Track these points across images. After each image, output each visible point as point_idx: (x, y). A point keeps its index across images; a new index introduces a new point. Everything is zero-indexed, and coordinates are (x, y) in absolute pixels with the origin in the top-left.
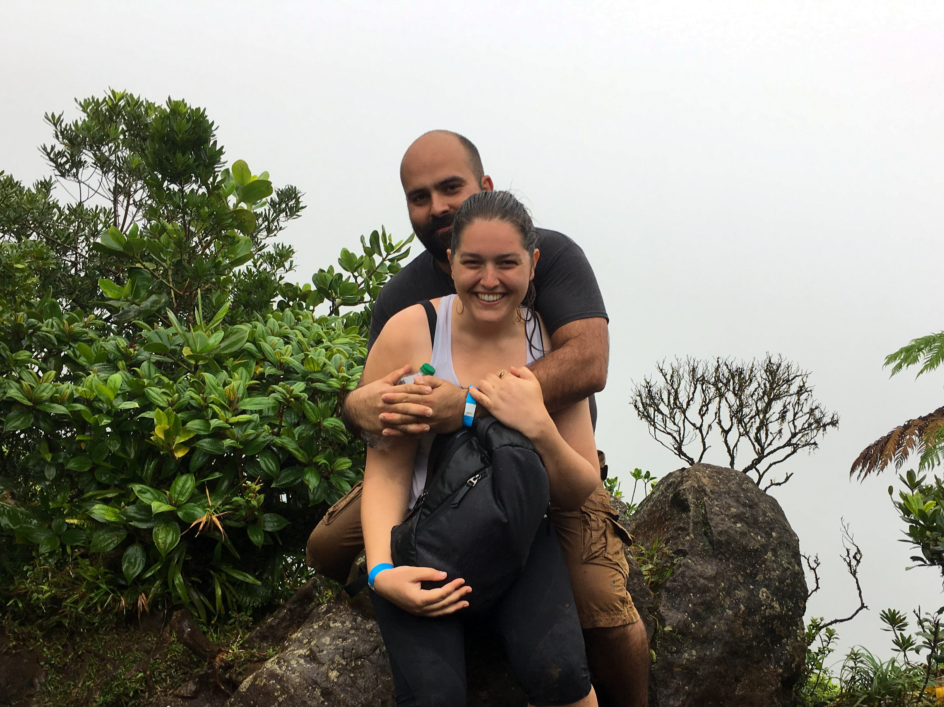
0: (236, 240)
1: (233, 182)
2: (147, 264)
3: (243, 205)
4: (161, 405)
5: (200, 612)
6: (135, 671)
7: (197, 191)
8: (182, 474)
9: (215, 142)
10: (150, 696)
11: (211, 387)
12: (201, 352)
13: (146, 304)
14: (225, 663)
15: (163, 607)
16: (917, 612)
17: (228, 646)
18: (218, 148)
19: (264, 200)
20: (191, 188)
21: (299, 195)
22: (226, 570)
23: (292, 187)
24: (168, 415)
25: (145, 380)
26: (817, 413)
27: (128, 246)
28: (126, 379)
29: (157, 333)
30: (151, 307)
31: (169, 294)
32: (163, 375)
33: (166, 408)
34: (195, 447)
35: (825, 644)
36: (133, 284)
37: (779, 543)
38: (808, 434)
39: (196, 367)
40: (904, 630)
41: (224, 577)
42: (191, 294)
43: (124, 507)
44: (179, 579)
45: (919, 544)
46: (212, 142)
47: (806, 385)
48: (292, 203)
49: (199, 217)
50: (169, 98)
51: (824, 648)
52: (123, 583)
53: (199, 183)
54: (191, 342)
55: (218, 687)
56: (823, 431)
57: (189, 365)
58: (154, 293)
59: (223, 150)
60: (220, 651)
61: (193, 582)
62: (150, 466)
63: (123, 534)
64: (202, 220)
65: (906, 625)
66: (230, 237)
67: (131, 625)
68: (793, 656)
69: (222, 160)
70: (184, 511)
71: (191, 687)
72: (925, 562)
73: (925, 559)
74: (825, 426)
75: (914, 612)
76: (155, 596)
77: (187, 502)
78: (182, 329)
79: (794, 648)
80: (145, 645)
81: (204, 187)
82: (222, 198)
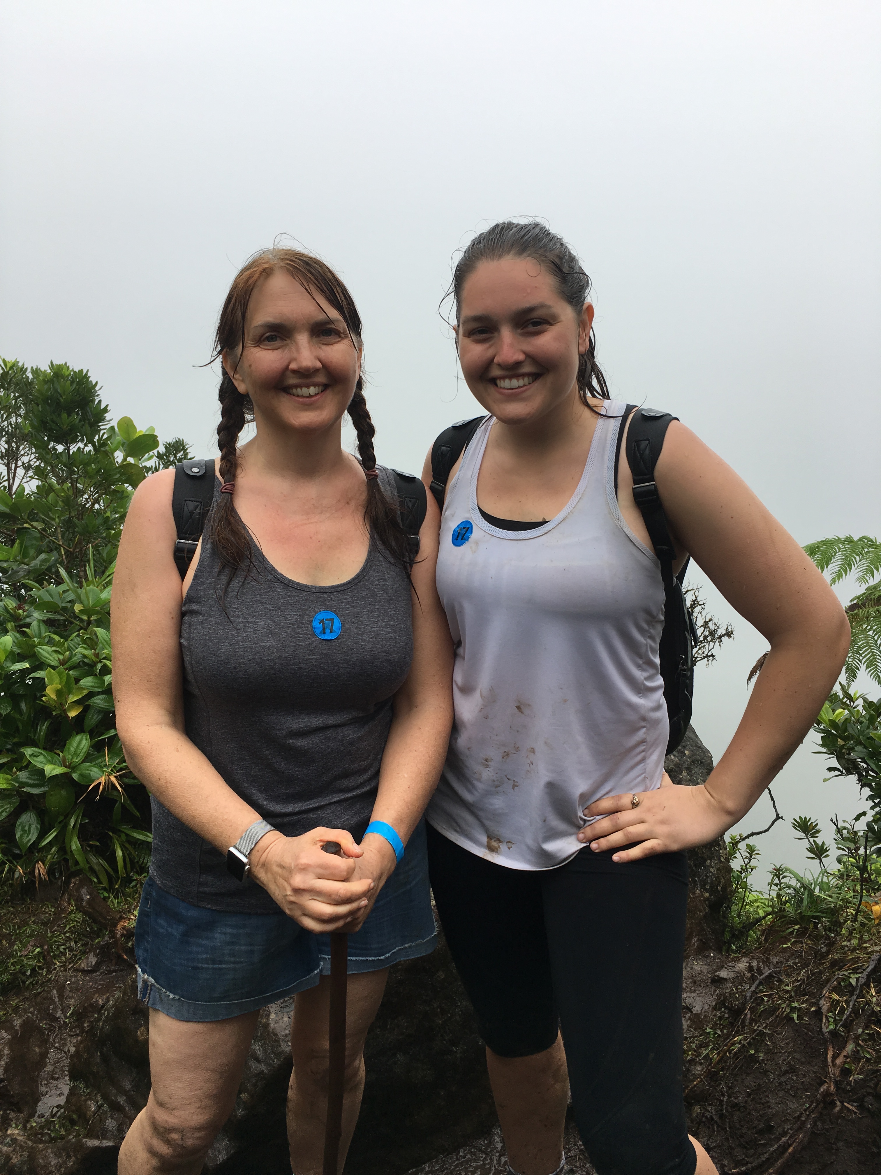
0: (125, 494)
1: (119, 438)
2: (35, 524)
3: (130, 460)
4: (53, 664)
5: (101, 877)
6: (32, 946)
7: (83, 449)
8: (77, 734)
9: (100, 401)
10: (49, 972)
11: (103, 641)
12: (95, 605)
13: (36, 563)
14: (127, 931)
15: (61, 875)
16: (834, 820)
17: (129, 912)
18: (103, 407)
19: (151, 453)
20: (77, 447)
21: (186, 447)
22: (125, 831)
23: (179, 439)
24: (60, 674)
25: (35, 639)
26: (711, 625)
27: (15, 507)
28: (16, 641)
29: (47, 591)
30: (41, 565)
31: (59, 553)
32: (54, 633)
33: (57, 667)
34: (89, 706)
35: (746, 861)
36: (21, 544)
37: (693, 761)
38: (704, 646)
39: (89, 623)
40: (817, 837)
41: (123, 837)
42: (81, 550)
43: (15, 773)
44: (75, 845)
45: (833, 754)
46: (96, 402)
47: (699, 599)
48: (180, 455)
49: (86, 474)
50: (52, 362)
51: (746, 865)
52: (18, 852)
53: (85, 441)
54: (83, 597)
55: (120, 957)
56: (719, 642)
57: (82, 620)
58: (44, 552)
59: (109, 408)
60: (121, 918)
61: (91, 846)
62: (43, 728)
63: (16, 801)
64: (90, 477)
65: (818, 831)
66: (118, 491)
67: (27, 895)
68: (718, 877)
69: (107, 419)
70: (79, 772)
71: (93, 959)
72: (841, 772)
73: (841, 769)
74: (720, 637)
75: (832, 820)
76: (52, 864)
77: (82, 762)
78: (73, 586)
79: (718, 870)
80: (42, 917)
81: (89, 445)
82: (109, 455)
